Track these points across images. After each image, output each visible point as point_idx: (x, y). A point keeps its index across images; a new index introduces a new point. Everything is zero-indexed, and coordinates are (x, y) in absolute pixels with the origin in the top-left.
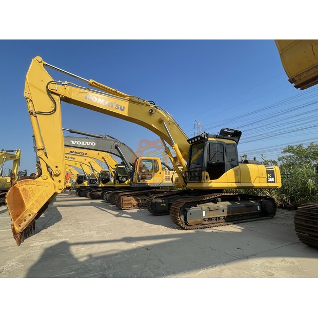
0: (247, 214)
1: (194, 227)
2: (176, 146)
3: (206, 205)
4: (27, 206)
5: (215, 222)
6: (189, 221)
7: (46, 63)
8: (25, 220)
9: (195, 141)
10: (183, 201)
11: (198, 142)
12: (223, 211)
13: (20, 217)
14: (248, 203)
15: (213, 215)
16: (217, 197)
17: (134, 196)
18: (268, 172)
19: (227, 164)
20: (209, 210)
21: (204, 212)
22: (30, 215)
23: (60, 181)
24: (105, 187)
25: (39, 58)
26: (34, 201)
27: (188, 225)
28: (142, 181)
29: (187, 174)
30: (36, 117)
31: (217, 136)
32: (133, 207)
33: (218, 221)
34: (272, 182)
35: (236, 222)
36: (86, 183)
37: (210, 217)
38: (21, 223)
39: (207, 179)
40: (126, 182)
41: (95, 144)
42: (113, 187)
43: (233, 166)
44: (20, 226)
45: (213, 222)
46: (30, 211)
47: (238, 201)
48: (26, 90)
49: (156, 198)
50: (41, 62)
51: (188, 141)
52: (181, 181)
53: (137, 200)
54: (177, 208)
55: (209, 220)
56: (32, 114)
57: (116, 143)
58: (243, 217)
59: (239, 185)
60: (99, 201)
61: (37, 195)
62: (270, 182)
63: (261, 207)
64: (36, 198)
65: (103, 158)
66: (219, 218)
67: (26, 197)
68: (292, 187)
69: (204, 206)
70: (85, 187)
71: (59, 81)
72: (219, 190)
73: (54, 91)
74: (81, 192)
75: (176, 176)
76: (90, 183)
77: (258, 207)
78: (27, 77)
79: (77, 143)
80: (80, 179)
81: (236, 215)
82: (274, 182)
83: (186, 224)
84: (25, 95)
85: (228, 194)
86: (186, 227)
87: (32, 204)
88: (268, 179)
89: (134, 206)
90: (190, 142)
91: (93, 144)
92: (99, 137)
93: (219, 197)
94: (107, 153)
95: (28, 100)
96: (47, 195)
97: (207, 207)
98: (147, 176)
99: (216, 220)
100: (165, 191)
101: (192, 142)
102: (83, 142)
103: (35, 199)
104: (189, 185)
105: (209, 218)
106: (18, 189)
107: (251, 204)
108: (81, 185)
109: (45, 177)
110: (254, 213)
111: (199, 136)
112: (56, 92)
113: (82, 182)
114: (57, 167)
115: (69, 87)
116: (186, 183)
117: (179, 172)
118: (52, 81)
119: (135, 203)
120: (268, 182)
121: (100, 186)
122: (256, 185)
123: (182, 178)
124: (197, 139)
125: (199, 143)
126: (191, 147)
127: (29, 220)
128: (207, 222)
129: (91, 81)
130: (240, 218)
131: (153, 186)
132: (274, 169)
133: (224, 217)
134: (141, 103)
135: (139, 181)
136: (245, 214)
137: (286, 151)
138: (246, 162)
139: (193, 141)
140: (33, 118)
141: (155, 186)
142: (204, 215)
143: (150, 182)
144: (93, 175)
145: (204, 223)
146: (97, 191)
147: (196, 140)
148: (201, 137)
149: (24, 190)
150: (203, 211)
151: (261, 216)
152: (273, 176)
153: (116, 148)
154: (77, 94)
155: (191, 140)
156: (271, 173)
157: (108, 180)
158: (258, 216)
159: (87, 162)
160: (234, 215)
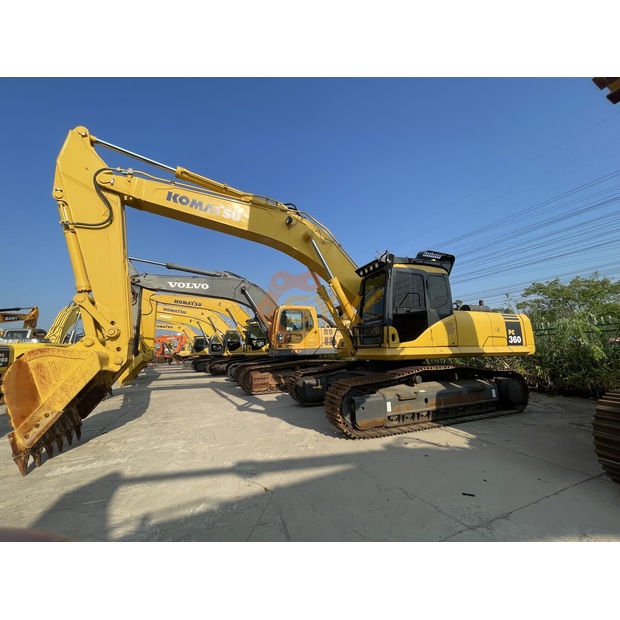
0: (473, 405)
1: (370, 433)
2: (335, 281)
3: (394, 390)
4: (43, 399)
5: (411, 421)
6: (360, 422)
7: (95, 138)
8: (37, 426)
9: (370, 272)
10: (348, 383)
11: (376, 273)
12: (426, 401)
13: (27, 420)
14: (472, 385)
15: (406, 409)
16: (413, 375)
17: (271, 371)
18: (509, 326)
19: (432, 312)
20: (400, 400)
21: (389, 404)
22: (47, 416)
23: (118, 349)
24: (233, 357)
25: (83, 130)
26: (56, 388)
27: (357, 429)
28: (284, 347)
29: (357, 331)
30: (74, 232)
31: (410, 260)
32: (270, 390)
33: (416, 420)
34: (517, 344)
35: (451, 421)
36: (207, 350)
37: (402, 412)
38: (29, 431)
39: (393, 340)
40: (264, 348)
41: (207, 286)
42: (243, 356)
43: (442, 317)
44: (26, 437)
45: (406, 422)
46: (49, 408)
47: (454, 381)
48: (57, 185)
49: (304, 375)
50: (85, 136)
51: (358, 272)
52: (349, 345)
53: (277, 378)
54: (336, 396)
55: (398, 419)
56: (67, 228)
57: (243, 285)
58: (464, 410)
59: (456, 351)
60: (222, 380)
61: (64, 376)
62: (514, 344)
63: (499, 392)
64: (63, 381)
65: (227, 310)
66: (418, 414)
67: (43, 380)
68: (552, 353)
69: (389, 393)
70: (206, 356)
71: (118, 169)
72: (418, 361)
73: (108, 186)
74: (198, 364)
75: (339, 337)
76: (213, 350)
77: (493, 391)
78: (58, 161)
79: (179, 285)
80: (199, 345)
81: (452, 408)
82: (521, 344)
83: (355, 428)
84: (56, 194)
85: (434, 369)
86: (355, 433)
87: (54, 394)
88: (508, 339)
89: (272, 389)
90: (361, 273)
91: (205, 286)
92: (215, 275)
93: (417, 374)
94: (233, 303)
95: (60, 203)
96: (84, 376)
97: (394, 393)
98: (294, 338)
99: (413, 417)
100: (325, 363)
101: (365, 274)
102: (188, 284)
103: (59, 384)
104: (361, 353)
105: (399, 416)
106: (26, 365)
107: (478, 385)
108: (201, 353)
109: (89, 343)
110: (486, 404)
111: (376, 261)
112: (112, 188)
113: (201, 349)
114: (113, 323)
115: (136, 179)
116: (356, 349)
117: (344, 330)
118: (105, 169)
119: (273, 383)
120: (509, 344)
121: (225, 354)
122: (488, 350)
123: (349, 339)
124: (374, 266)
125: (377, 275)
126: (364, 283)
127: (45, 424)
128: (396, 423)
129: (179, 169)
130: (459, 414)
131: (304, 353)
132: (520, 321)
133: (428, 412)
134: (271, 208)
135: (280, 346)
136: (469, 406)
137: (528, 292)
138: (466, 308)
139: (366, 271)
140: (69, 234)
141: (308, 353)
142: (389, 409)
143: (297, 347)
144: (216, 338)
145: (389, 424)
146: (221, 363)
147: (371, 268)
148: (380, 263)
149: (39, 367)
150: (388, 401)
151: (498, 409)
152: (518, 333)
153: (243, 292)
154: (152, 191)
155: (363, 269)
156: (515, 328)
157: (239, 345)
158: (494, 408)
159: (205, 318)
160: (447, 409)
